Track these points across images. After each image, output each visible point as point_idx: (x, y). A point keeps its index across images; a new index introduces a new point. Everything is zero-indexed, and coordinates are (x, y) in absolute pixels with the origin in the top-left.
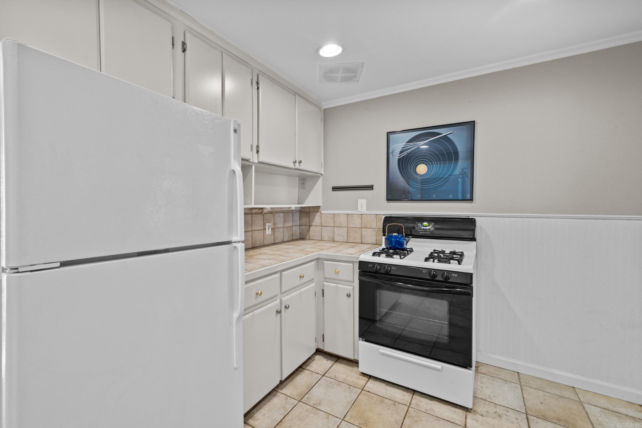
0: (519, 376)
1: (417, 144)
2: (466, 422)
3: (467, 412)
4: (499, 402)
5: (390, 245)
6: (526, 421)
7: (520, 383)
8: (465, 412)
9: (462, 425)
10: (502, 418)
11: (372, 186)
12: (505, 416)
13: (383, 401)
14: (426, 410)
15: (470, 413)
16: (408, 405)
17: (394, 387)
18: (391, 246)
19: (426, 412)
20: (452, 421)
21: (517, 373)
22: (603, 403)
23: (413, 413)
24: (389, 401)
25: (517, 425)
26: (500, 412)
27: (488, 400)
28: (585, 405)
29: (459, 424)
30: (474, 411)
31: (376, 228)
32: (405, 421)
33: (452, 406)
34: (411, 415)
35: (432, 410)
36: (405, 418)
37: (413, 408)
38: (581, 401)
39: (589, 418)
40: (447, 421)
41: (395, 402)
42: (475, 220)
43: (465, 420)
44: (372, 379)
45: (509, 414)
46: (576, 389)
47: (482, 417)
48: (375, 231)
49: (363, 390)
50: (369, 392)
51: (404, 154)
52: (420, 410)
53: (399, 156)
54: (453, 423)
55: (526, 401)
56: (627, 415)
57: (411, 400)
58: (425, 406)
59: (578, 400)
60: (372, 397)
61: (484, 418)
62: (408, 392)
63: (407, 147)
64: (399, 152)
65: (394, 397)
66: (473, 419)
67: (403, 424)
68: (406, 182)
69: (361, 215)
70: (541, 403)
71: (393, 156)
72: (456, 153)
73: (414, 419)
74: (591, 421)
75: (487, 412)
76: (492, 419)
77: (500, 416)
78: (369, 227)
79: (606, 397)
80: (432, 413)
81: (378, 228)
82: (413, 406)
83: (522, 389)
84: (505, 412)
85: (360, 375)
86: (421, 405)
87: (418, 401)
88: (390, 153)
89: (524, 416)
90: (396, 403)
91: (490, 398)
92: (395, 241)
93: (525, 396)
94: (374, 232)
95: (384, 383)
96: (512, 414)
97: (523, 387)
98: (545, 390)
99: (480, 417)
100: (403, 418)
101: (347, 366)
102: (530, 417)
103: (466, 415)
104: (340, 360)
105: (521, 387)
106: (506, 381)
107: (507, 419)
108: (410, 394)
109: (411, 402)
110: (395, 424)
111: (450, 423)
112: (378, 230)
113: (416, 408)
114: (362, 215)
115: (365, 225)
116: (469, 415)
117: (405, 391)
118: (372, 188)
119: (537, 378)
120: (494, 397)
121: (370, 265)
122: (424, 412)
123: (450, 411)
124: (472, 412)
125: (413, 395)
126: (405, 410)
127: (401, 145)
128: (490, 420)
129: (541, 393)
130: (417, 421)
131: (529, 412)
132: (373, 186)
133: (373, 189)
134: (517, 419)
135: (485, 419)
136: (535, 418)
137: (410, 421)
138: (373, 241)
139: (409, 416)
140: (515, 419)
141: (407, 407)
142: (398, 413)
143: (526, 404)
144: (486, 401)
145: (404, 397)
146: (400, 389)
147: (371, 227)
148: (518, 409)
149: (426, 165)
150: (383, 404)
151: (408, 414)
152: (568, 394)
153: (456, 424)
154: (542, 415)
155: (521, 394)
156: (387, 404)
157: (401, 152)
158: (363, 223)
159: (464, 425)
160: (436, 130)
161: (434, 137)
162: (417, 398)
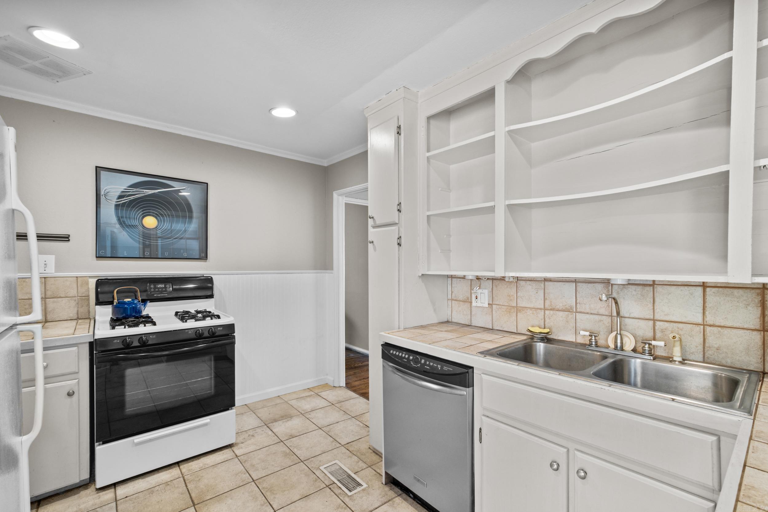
0: (247, 406)
1: (144, 192)
2: (235, 454)
3: (231, 448)
4: (247, 428)
5: (122, 314)
6: (268, 428)
7: (251, 410)
8: (230, 449)
9: (234, 457)
10: (255, 436)
11: (67, 236)
12: (256, 434)
13: (153, 491)
14: (200, 468)
15: (234, 447)
16: (181, 476)
17: (154, 474)
18: (124, 315)
19: (201, 469)
20: (226, 460)
21: (245, 406)
22: (295, 396)
23: (190, 478)
24: (159, 487)
25: (265, 434)
26: (251, 433)
27: (239, 432)
28: (289, 402)
29: (232, 458)
30: (236, 444)
31: (77, 296)
32: (189, 487)
33: (218, 452)
34: (190, 480)
35: (205, 464)
36: (186, 486)
37: (188, 475)
38: (286, 401)
39: (293, 407)
40: (222, 462)
41: (166, 483)
42: (212, 278)
43: (233, 453)
44: (118, 486)
45: (257, 431)
46: (281, 396)
47: (243, 444)
48: (75, 301)
49: (116, 501)
50: (127, 497)
51: (124, 200)
52: (195, 471)
53: (117, 202)
54: (227, 461)
55: (261, 418)
56: (306, 396)
57: (181, 471)
58: (196, 466)
59: (284, 401)
60: (136, 498)
61: (244, 443)
62: (172, 468)
63: (129, 192)
64: (117, 196)
65: (161, 481)
66: (239, 449)
67: (190, 490)
68: (128, 234)
69: (44, 279)
70: (269, 414)
71: (107, 200)
72: (190, 210)
73: (195, 480)
74: (295, 408)
75: (244, 439)
76: (250, 441)
77: (253, 436)
78: (62, 296)
79: (294, 392)
80: (207, 466)
81: (79, 295)
82: (186, 474)
83: (254, 413)
84: (254, 432)
85: (97, 493)
86: (193, 469)
87: (188, 467)
88: (102, 195)
89: (266, 426)
90: (169, 483)
91: (240, 429)
92: (130, 308)
93: (259, 415)
94: (73, 302)
95: (139, 479)
96: (259, 430)
97: (254, 411)
98: (266, 406)
99: (242, 444)
100: (185, 487)
101: (67, 499)
102: (268, 425)
103: (232, 450)
104: (42, 503)
105: (253, 412)
106: (242, 414)
107: (258, 435)
108: (176, 468)
109: (181, 472)
110: (181, 496)
111: (225, 462)
112: (80, 298)
113: (190, 473)
114: (46, 279)
115: (53, 293)
116: (235, 449)
117: (168, 470)
118: (67, 239)
119: (258, 401)
120: (242, 427)
121: (115, 341)
122: (200, 470)
123: (219, 455)
124: (235, 445)
125: (179, 467)
126: (182, 481)
127: (120, 188)
128: (249, 442)
129: (266, 409)
130: (199, 480)
131: (266, 423)
132: (69, 235)
133: (69, 240)
134: (263, 431)
135: (246, 443)
136: (271, 424)
137: (193, 484)
138: (71, 315)
139: (190, 482)
140: (262, 432)
141: (182, 478)
142: (178, 487)
143: (262, 420)
144: (238, 433)
145: (172, 474)
146: (162, 472)
147: (66, 296)
148: (260, 425)
149: (156, 218)
150: (154, 493)
151: (187, 482)
152: (278, 401)
153: (230, 460)
154: (273, 420)
155: (256, 416)
156: (159, 490)
157: (120, 197)
158: (47, 290)
159: (235, 456)
160: (167, 181)
161: (165, 189)
162: (185, 467)
